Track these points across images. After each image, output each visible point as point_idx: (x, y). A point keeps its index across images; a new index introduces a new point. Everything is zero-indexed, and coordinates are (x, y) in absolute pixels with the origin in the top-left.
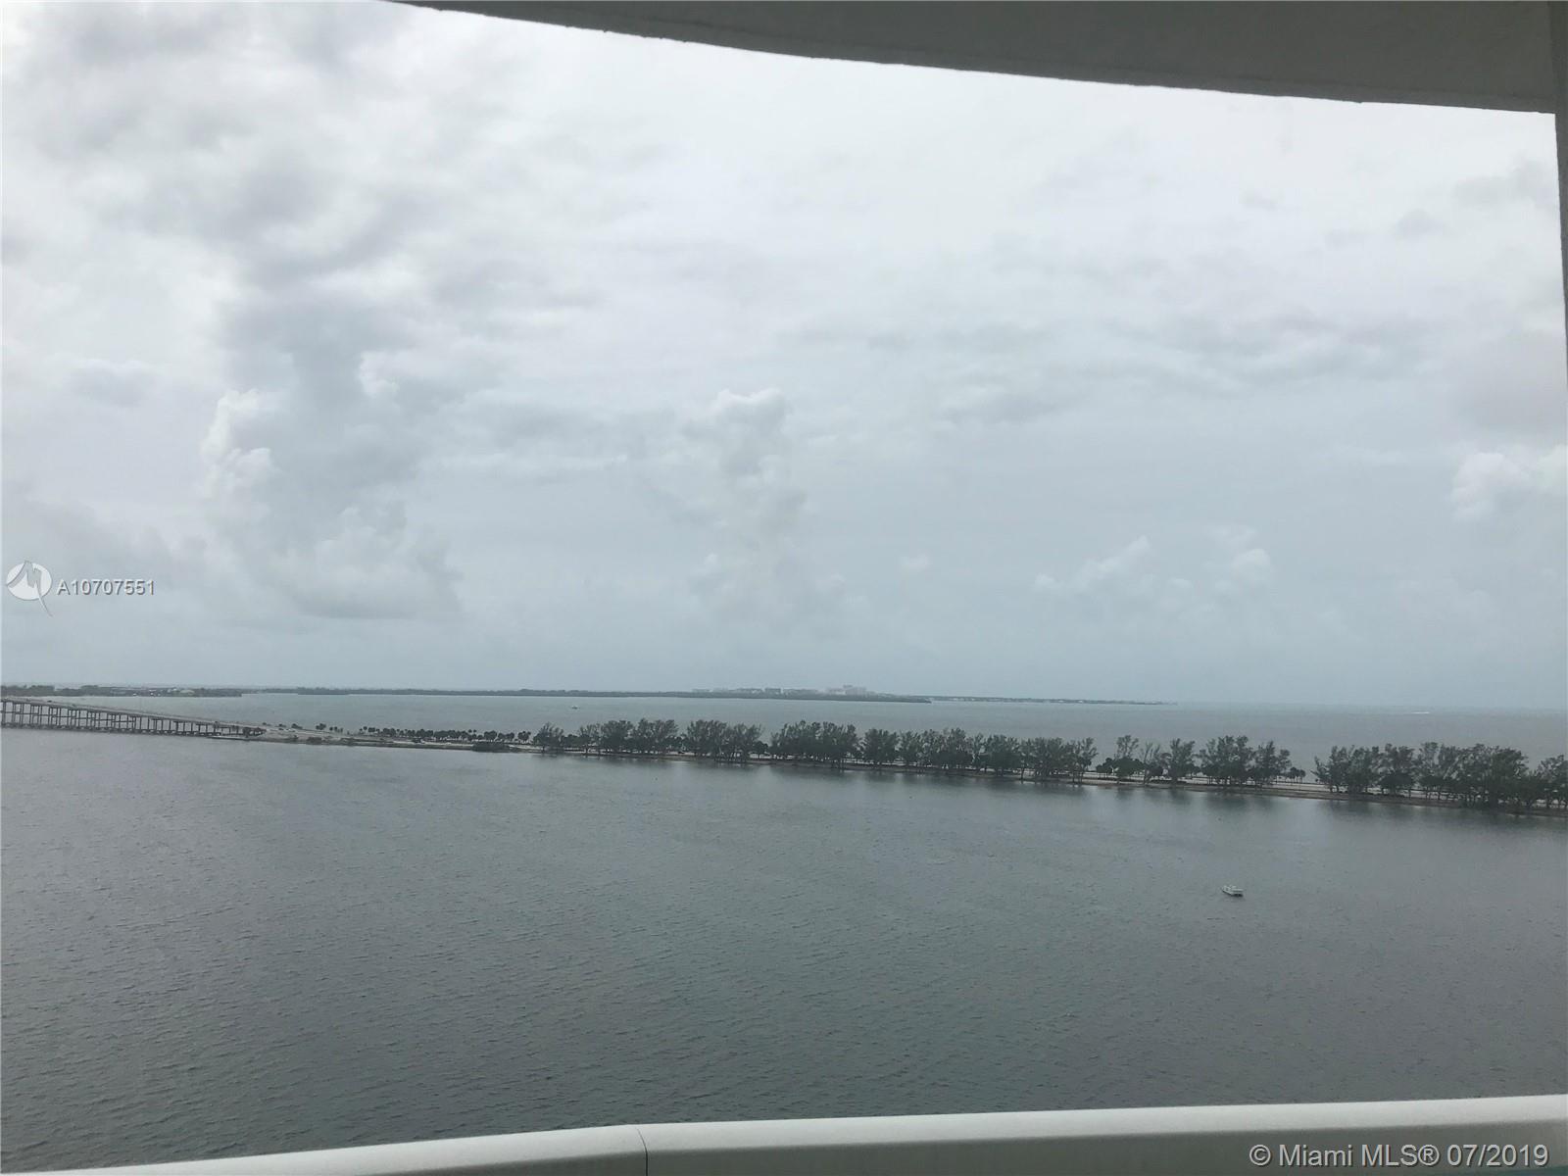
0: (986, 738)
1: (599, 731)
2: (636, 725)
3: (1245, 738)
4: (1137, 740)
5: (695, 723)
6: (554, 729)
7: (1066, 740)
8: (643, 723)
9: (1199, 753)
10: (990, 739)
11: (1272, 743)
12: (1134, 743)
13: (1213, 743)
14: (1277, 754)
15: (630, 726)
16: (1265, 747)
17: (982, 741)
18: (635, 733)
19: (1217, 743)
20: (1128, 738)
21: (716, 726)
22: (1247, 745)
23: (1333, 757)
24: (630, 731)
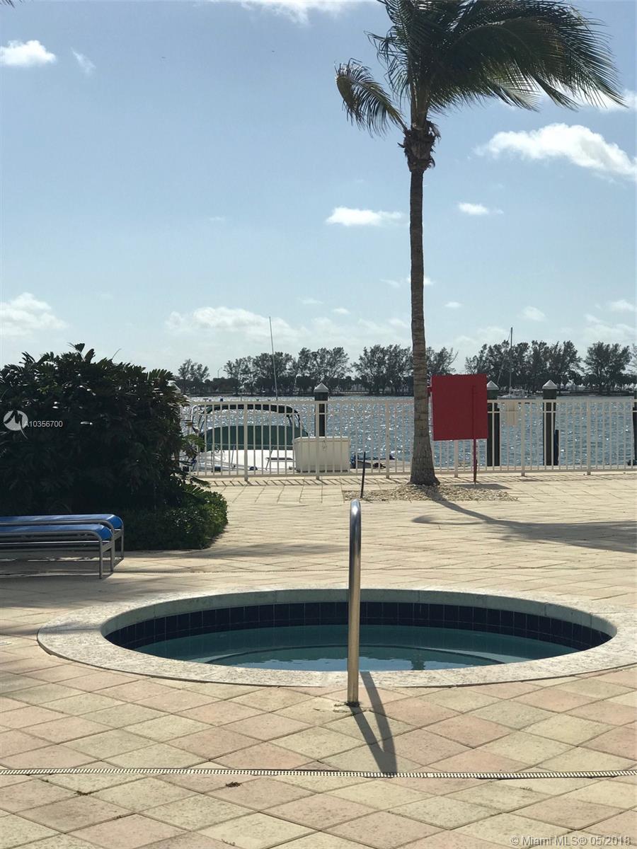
1: (250, 365)
2: (296, 356)
5: (369, 350)
6: (196, 367)
8: (304, 353)
15: (288, 358)
18: (295, 366)
24: (289, 365)
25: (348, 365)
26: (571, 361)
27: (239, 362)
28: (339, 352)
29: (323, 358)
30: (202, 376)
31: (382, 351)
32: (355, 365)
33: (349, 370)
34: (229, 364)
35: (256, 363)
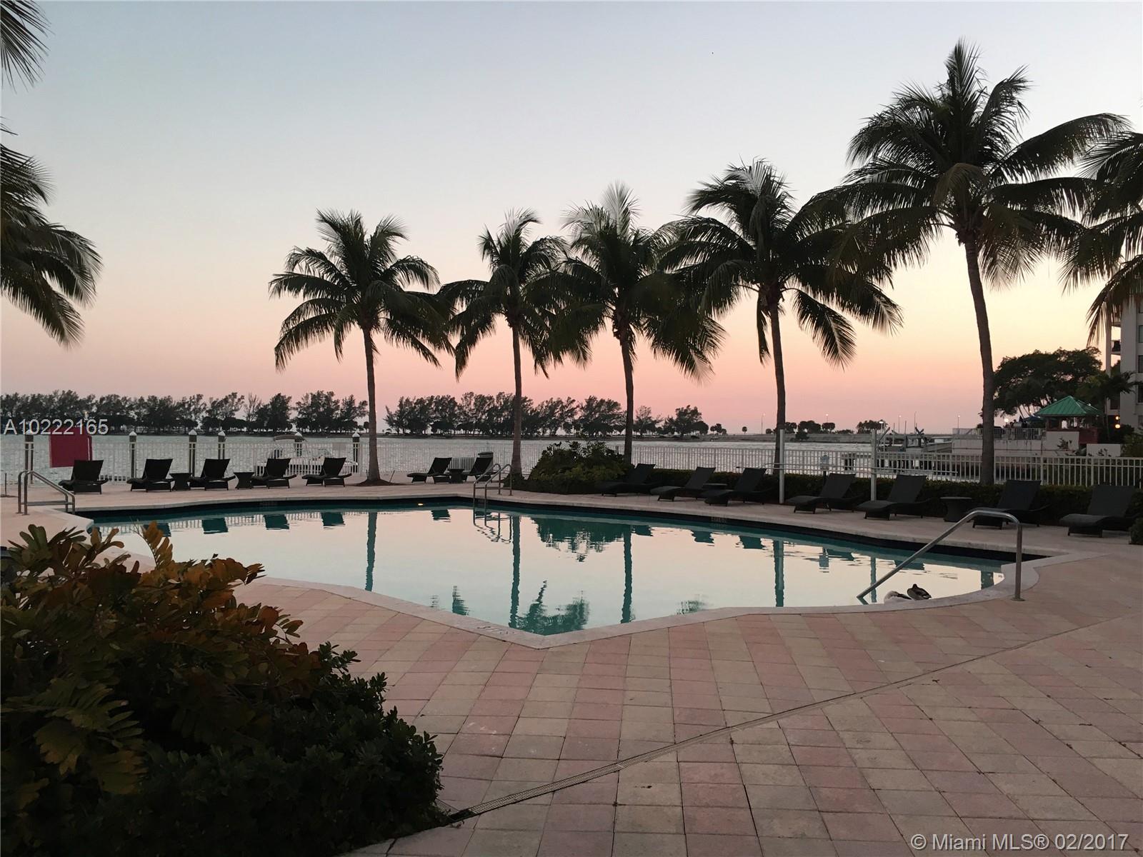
0: (98, 399)
3: (332, 394)
4: (243, 397)
7: (176, 399)
9: (296, 406)
10: (102, 399)
11: (352, 396)
12: (239, 400)
13: (307, 397)
14: (357, 404)
16: (347, 399)
17: (94, 401)
19: (310, 396)
20: (234, 395)
22: (334, 399)
23: (401, 405)
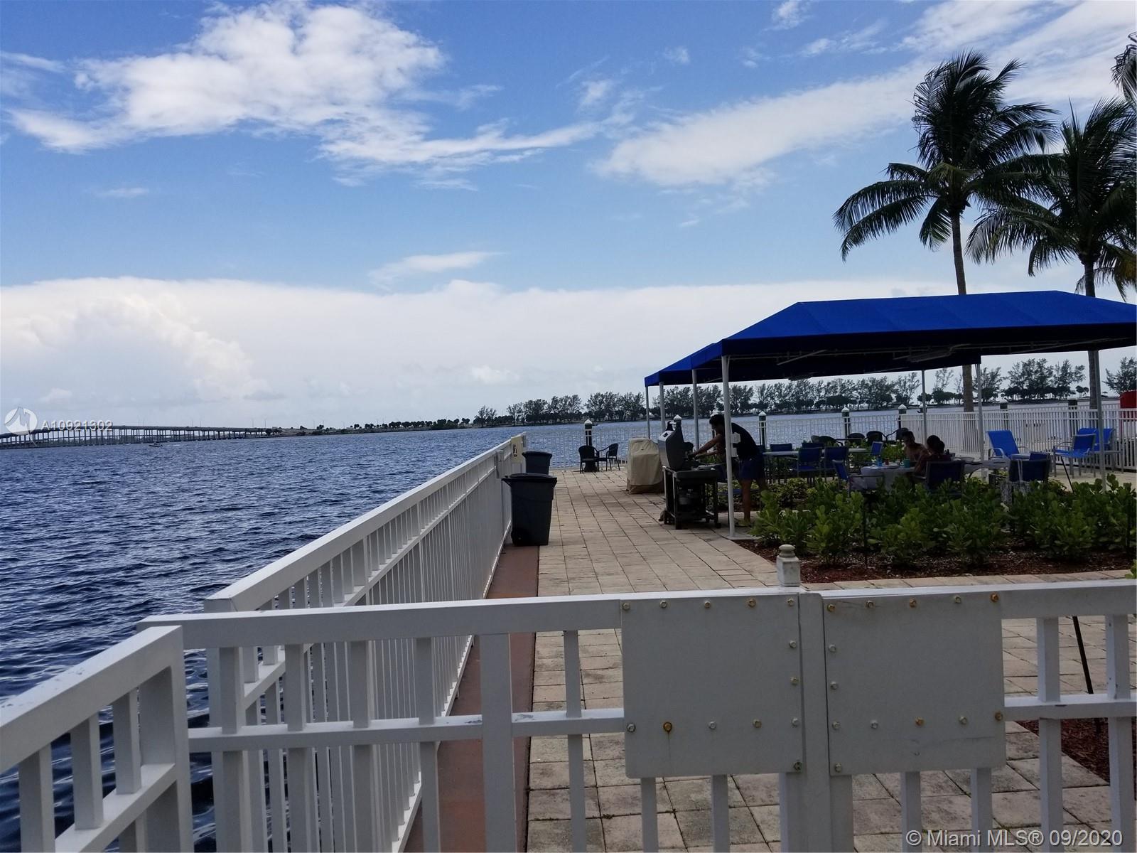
1: (522, 408)
2: (550, 401)
5: (593, 396)
6: (489, 410)
8: (555, 400)
13: (1018, 367)
15: (545, 403)
16: (1061, 365)
18: (550, 407)
21: (611, 396)
24: (546, 407)
25: (581, 405)
26: (718, 396)
27: (515, 407)
28: (575, 397)
29: (566, 402)
30: (493, 415)
31: (602, 395)
32: (586, 405)
33: (582, 408)
34: (509, 408)
35: (526, 406)
